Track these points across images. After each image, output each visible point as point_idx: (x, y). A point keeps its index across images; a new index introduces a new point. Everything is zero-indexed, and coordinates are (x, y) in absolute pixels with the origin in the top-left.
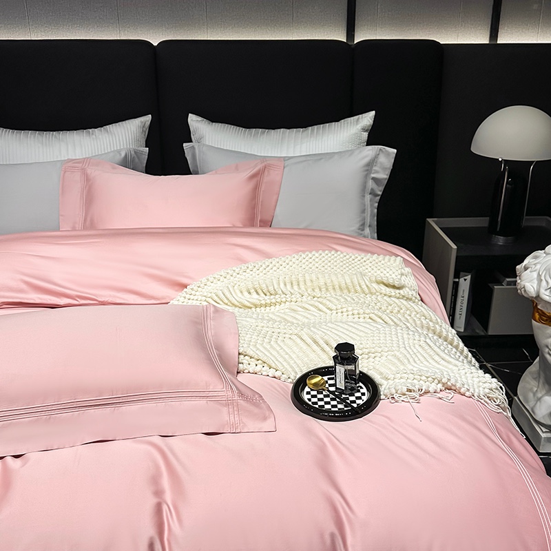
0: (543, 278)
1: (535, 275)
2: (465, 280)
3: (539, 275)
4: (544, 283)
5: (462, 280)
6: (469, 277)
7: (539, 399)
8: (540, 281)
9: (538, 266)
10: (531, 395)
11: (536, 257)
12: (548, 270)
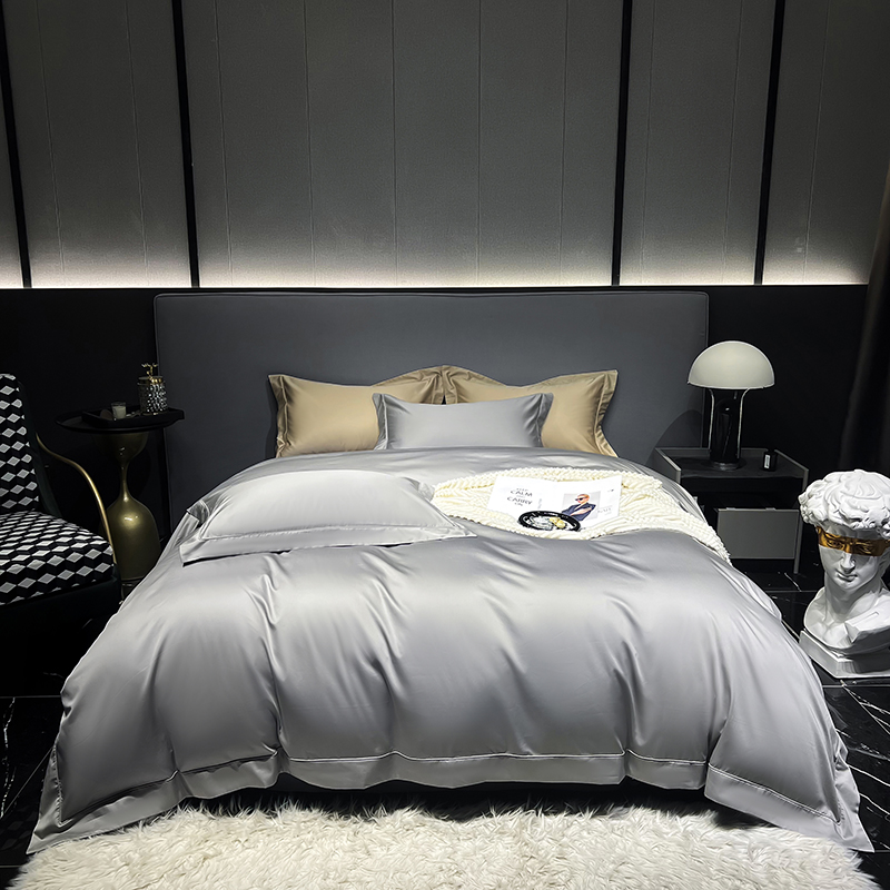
3: (826, 501)
4: (831, 507)
8: (827, 505)
12: (834, 495)
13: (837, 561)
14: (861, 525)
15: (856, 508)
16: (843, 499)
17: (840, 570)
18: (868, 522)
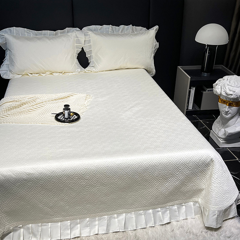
0: (222, 88)
1: (220, 87)
2: (193, 90)
3: (221, 87)
4: (223, 89)
5: (192, 90)
6: (194, 89)
7: (220, 130)
8: (221, 89)
9: (221, 84)
10: (217, 129)
11: (220, 81)
12: (224, 85)
13: (224, 108)
14: (232, 97)
15: (231, 91)
16: (227, 87)
17: (224, 111)
18: (235, 96)
